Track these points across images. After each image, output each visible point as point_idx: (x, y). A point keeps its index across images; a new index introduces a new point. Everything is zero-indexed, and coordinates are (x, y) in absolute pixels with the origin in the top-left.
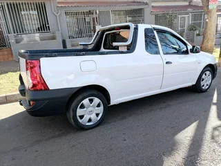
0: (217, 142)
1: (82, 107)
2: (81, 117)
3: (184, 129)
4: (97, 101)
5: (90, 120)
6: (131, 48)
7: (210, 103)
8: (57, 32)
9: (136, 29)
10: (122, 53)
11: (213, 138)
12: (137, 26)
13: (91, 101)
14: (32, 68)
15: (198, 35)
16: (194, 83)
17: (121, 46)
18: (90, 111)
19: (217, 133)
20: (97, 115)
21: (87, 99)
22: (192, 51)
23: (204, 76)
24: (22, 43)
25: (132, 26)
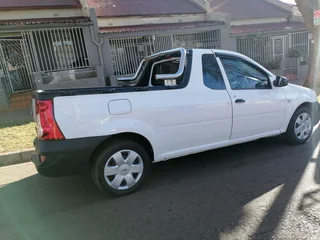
0: (305, 214)
1: (113, 163)
2: (112, 178)
3: (260, 195)
4: (133, 155)
5: (124, 183)
6: (182, 82)
7: (307, 159)
8: (98, 68)
9: (189, 56)
10: (169, 88)
11: (301, 207)
12: (191, 52)
13: (125, 155)
14: (43, 111)
15: (303, 63)
16: (284, 130)
17: (168, 79)
18: (124, 170)
19: (308, 201)
20: (135, 175)
21: (119, 153)
22: (277, 84)
23: (298, 120)
24: (52, 83)
25: (185, 52)
